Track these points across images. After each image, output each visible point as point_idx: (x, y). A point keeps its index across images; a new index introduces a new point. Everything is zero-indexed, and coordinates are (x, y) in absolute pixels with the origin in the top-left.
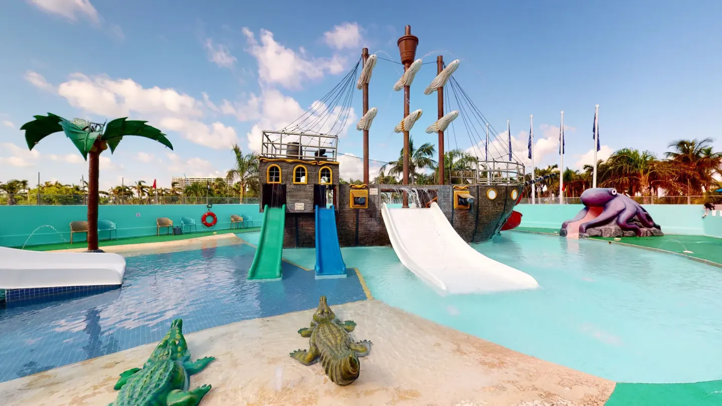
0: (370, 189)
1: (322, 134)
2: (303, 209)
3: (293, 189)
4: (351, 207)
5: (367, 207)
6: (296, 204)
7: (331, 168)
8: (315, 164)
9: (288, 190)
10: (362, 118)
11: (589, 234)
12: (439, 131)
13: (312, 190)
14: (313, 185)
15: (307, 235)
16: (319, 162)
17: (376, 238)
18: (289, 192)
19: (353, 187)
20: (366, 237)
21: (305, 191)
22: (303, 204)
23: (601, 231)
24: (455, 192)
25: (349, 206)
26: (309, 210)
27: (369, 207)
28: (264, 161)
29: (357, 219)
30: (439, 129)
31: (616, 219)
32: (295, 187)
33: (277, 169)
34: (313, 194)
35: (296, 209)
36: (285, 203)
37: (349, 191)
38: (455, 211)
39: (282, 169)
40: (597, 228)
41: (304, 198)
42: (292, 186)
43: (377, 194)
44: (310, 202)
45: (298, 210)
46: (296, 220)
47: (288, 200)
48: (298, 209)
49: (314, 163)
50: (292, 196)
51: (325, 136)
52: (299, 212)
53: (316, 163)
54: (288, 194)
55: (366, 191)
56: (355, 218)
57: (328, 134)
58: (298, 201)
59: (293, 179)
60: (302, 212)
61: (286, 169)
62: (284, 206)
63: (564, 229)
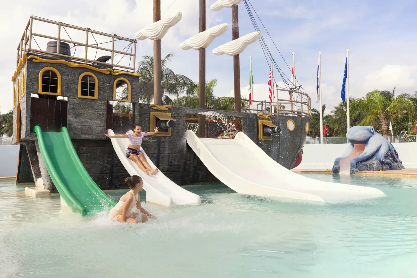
1: (116, 35)
3: (78, 105)
5: (170, 135)
7: (129, 80)
8: (109, 73)
9: (70, 106)
13: (105, 108)
14: (106, 101)
15: (92, 172)
16: (113, 70)
18: (73, 109)
19: (153, 107)
21: (94, 109)
23: (367, 166)
24: (259, 121)
26: (101, 135)
27: (172, 135)
28: (34, 60)
29: (159, 150)
32: (81, 102)
33: (54, 74)
34: (105, 114)
36: (66, 125)
37: (149, 113)
38: (260, 142)
39: (61, 75)
42: (77, 101)
44: (101, 125)
47: (71, 119)
49: (108, 71)
50: (76, 115)
53: (110, 71)
54: (71, 111)
55: (169, 114)
56: (157, 149)
61: (68, 75)
62: (64, 129)
63: (337, 166)
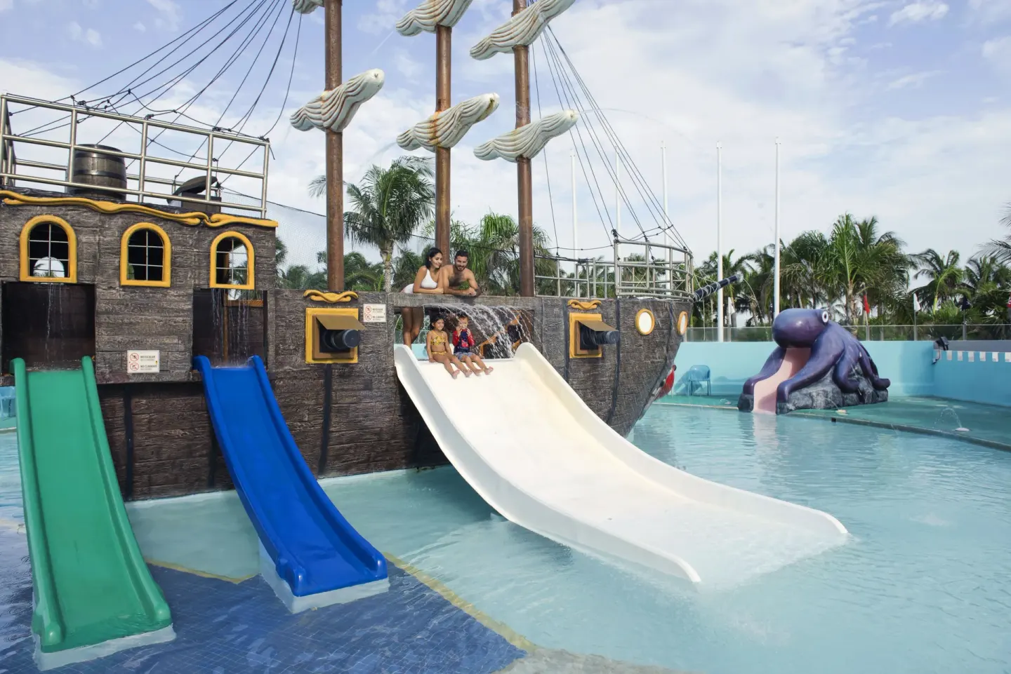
0: (365, 306)
1: (219, 129)
2: (156, 370)
3: (120, 302)
4: (309, 359)
5: (355, 361)
6: (130, 353)
7: (249, 237)
8: (197, 221)
9: (101, 306)
10: (326, 94)
11: (794, 405)
12: (521, 156)
13: (189, 306)
14: (191, 291)
15: (164, 456)
16: (210, 215)
17: (379, 450)
18: (107, 312)
19: (314, 298)
20: (350, 448)
21: (162, 310)
22: (156, 354)
23: (811, 396)
24: (571, 315)
25: (304, 357)
26: (181, 373)
27: (361, 360)
28: (8, 201)
29: (328, 396)
30: (519, 152)
31: (831, 370)
32: (128, 297)
34: (190, 320)
35: (130, 371)
36: (92, 352)
37: (304, 312)
38: (572, 364)
39: (77, 232)
40: (805, 391)
41: (161, 334)
42: (117, 294)
43: (384, 320)
44: (180, 347)
45: (140, 374)
46: (127, 406)
47: (103, 337)
48: (139, 371)
49: (195, 218)
50: (117, 328)
51: (227, 134)
52: (141, 380)
53: (202, 218)
54: (102, 319)
55: (353, 312)
56: (322, 394)
57: (237, 129)
58: (140, 345)
59: (118, 268)
60: (153, 379)
61: (94, 233)
62: (87, 362)
63: (747, 396)
